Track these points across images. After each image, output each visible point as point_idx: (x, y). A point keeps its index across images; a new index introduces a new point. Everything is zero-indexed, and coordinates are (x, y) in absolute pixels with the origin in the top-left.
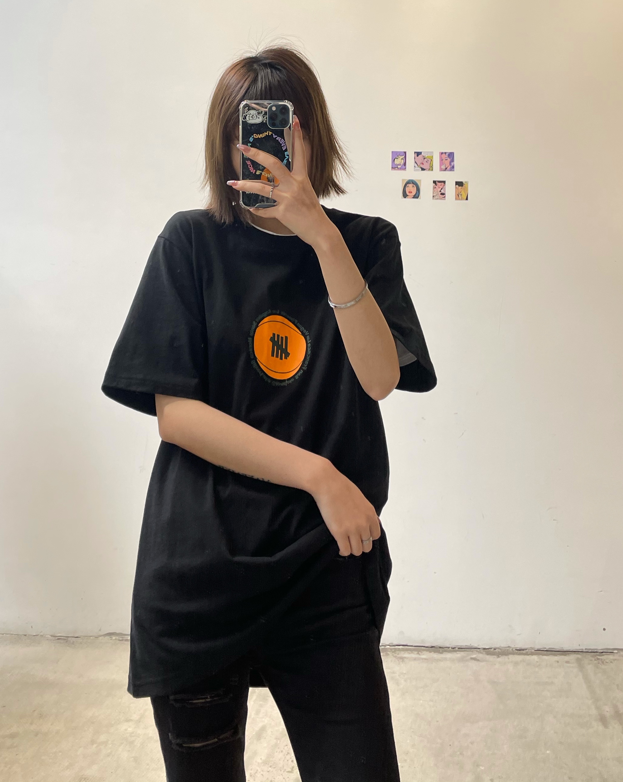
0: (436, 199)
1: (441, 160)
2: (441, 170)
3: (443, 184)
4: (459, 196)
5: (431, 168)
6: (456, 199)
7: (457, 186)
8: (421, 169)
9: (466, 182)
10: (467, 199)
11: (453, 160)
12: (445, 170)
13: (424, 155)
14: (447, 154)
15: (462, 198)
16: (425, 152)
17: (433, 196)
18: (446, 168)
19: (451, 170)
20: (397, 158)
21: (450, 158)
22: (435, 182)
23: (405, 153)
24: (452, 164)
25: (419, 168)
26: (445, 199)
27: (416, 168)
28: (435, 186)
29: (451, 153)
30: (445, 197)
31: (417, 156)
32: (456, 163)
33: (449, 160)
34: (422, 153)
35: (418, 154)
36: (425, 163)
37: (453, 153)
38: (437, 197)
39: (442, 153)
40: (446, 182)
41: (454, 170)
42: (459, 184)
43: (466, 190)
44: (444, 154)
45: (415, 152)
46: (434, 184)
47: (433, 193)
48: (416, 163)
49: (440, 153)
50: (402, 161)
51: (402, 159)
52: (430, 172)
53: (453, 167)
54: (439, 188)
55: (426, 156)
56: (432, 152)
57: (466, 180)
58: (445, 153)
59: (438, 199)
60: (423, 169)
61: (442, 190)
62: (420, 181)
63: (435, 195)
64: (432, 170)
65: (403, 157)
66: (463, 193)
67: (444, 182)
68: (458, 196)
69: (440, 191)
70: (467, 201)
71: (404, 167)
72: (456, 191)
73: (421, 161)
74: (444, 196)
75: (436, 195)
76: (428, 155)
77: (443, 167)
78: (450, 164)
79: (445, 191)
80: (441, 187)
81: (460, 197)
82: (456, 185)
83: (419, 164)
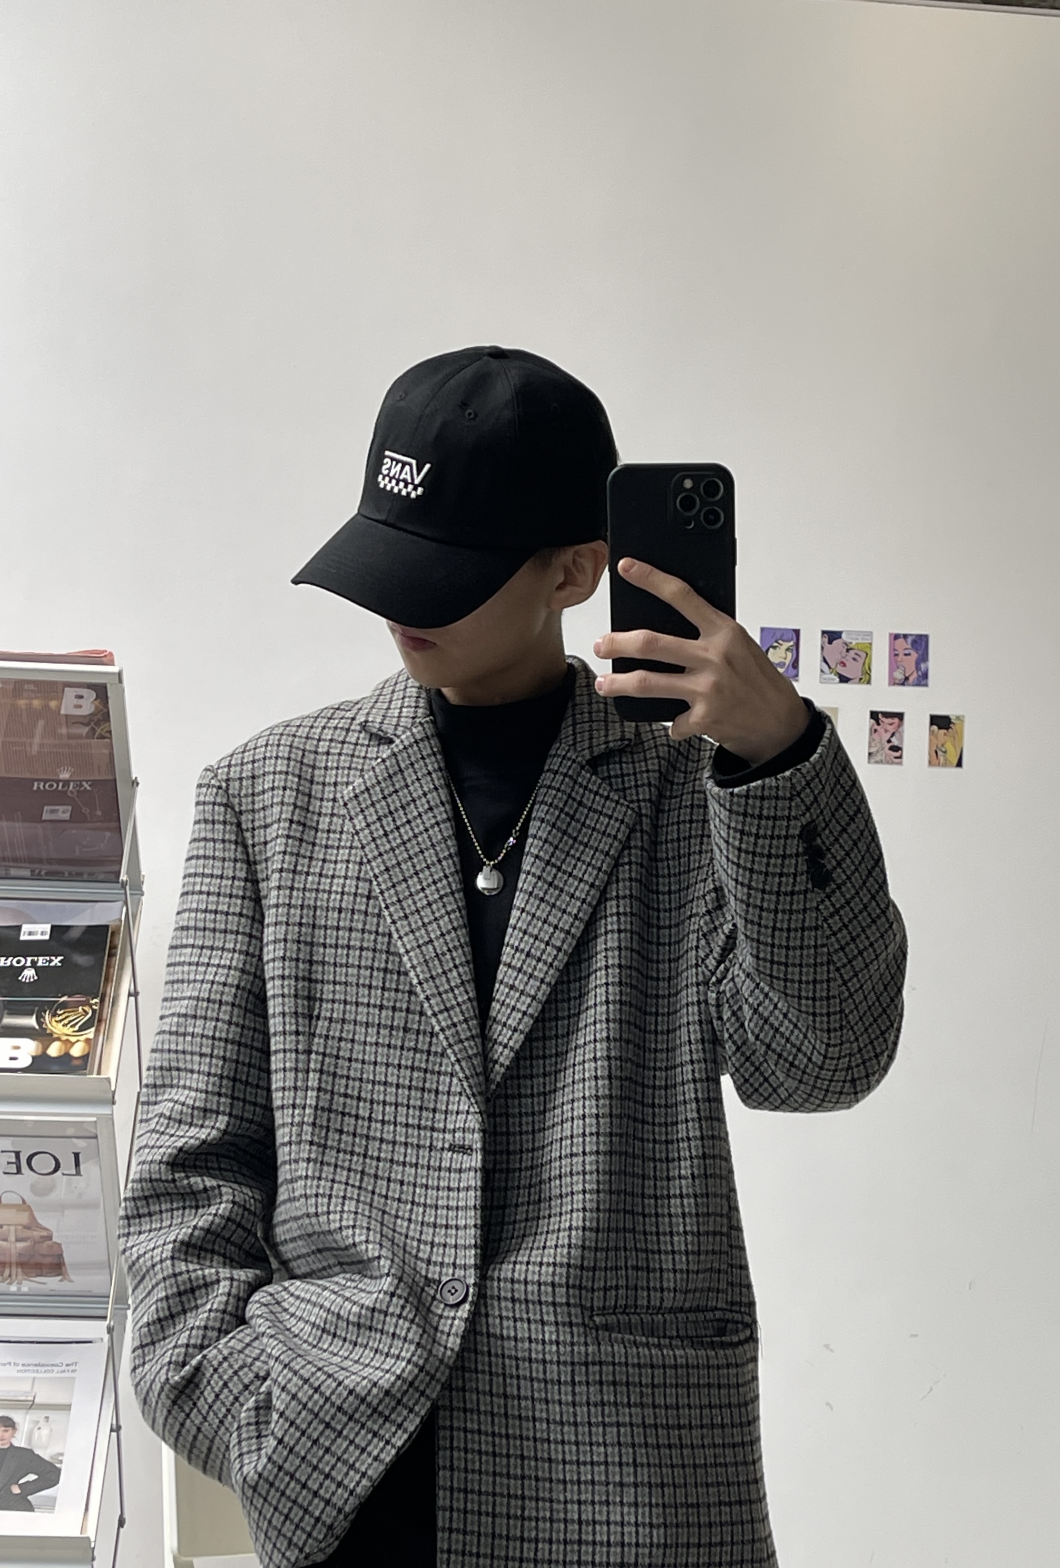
0: (877, 762)
1: (894, 654)
2: (893, 682)
3: (896, 720)
4: (940, 753)
5: (866, 678)
6: (930, 763)
7: (935, 728)
8: (837, 680)
9: (958, 718)
10: (959, 764)
11: (924, 657)
12: (903, 684)
13: (848, 640)
14: (910, 640)
15: (946, 760)
16: (849, 633)
17: (870, 754)
18: (907, 679)
19: (918, 685)
20: (775, 648)
21: (917, 650)
22: (874, 715)
23: (797, 632)
24: (923, 666)
25: (832, 676)
26: (900, 763)
27: (825, 676)
28: (876, 727)
29: (920, 637)
30: (900, 757)
31: (830, 642)
32: (933, 665)
33: (914, 655)
34: (844, 636)
35: (832, 636)
36: (849, 662)
37: (926, 636)
38: (878, 758)
39: (896, 637)
40: (906, 718)
41: (926, 685)
42: (941, 722)
43: (958, 738)
44: (901, 640)
45: (824, 632)
46: (873, 721)
47: (870, 746)
48: (825, 661)
49: (890, 635)
50: (789, 655)
51: (788, 649)
52: (864, 687)
53: (925, 676)
54: (886, 731)
55: (854, 642)
56: (870, 634)
57: (959, 713)
58: (905, 636)
59: (881, 762)
60: (844, 679)
61: (893, 739)
62: (835, 710)
63: (873, 750)
64: (869, 682)
65: (791, 643)
66: (949, 746)
67: (900, 716)
68: (936, 756)
69: (889, 741)
70: (959, 769)
71: (794, 672)
72: (930, 741)
73: (839, 657)
74: (898, 754)
75: (878, 751)
76: (860, 641)
77: (899, 675)
78: (918, 668)
79: (901, 740)
80: (891, 729)
81: (942, 759)
82: (932, 723)
83: (833, 666)
